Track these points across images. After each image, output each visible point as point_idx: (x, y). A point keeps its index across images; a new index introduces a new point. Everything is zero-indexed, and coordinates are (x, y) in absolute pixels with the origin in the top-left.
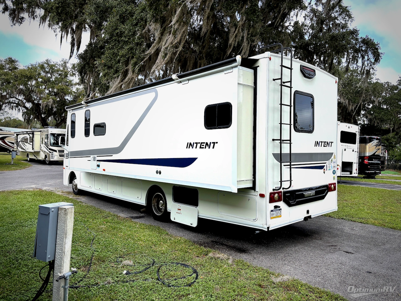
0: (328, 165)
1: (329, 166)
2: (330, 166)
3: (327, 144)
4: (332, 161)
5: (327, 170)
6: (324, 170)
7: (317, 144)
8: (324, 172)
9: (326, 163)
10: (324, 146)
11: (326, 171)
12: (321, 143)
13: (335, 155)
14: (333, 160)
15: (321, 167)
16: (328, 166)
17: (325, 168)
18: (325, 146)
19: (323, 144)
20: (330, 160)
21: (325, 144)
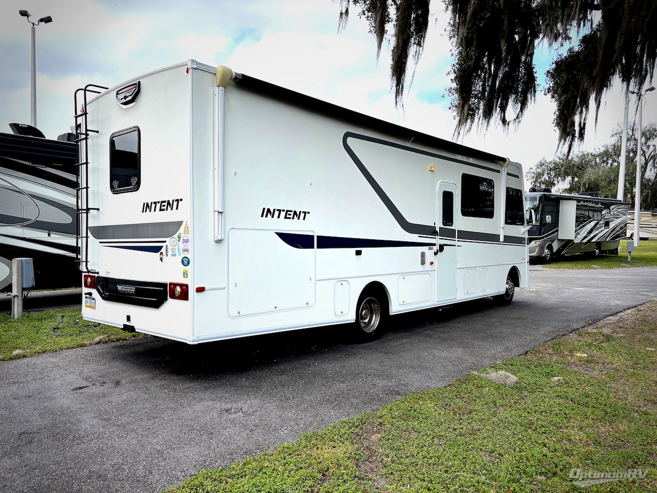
0: (169, 246)
1: (172, 247)
2: (176, 247)
3: (167, 205)
4: (179, 237)
5: (167, 255)
6: (161, 254)
7: (147, 207)
8: (161, 259)
9: (165, 242)
10: (161, 210)
11: (164, 257)
12: (153, 205)
13: (187, 227)
14: (182, 236)
15: (156, 250)
16: (170, 248)
17: (163, 250)
18: (164, 210)
19: (158, 205)
20: (176, 236)
21: (164, 206)
